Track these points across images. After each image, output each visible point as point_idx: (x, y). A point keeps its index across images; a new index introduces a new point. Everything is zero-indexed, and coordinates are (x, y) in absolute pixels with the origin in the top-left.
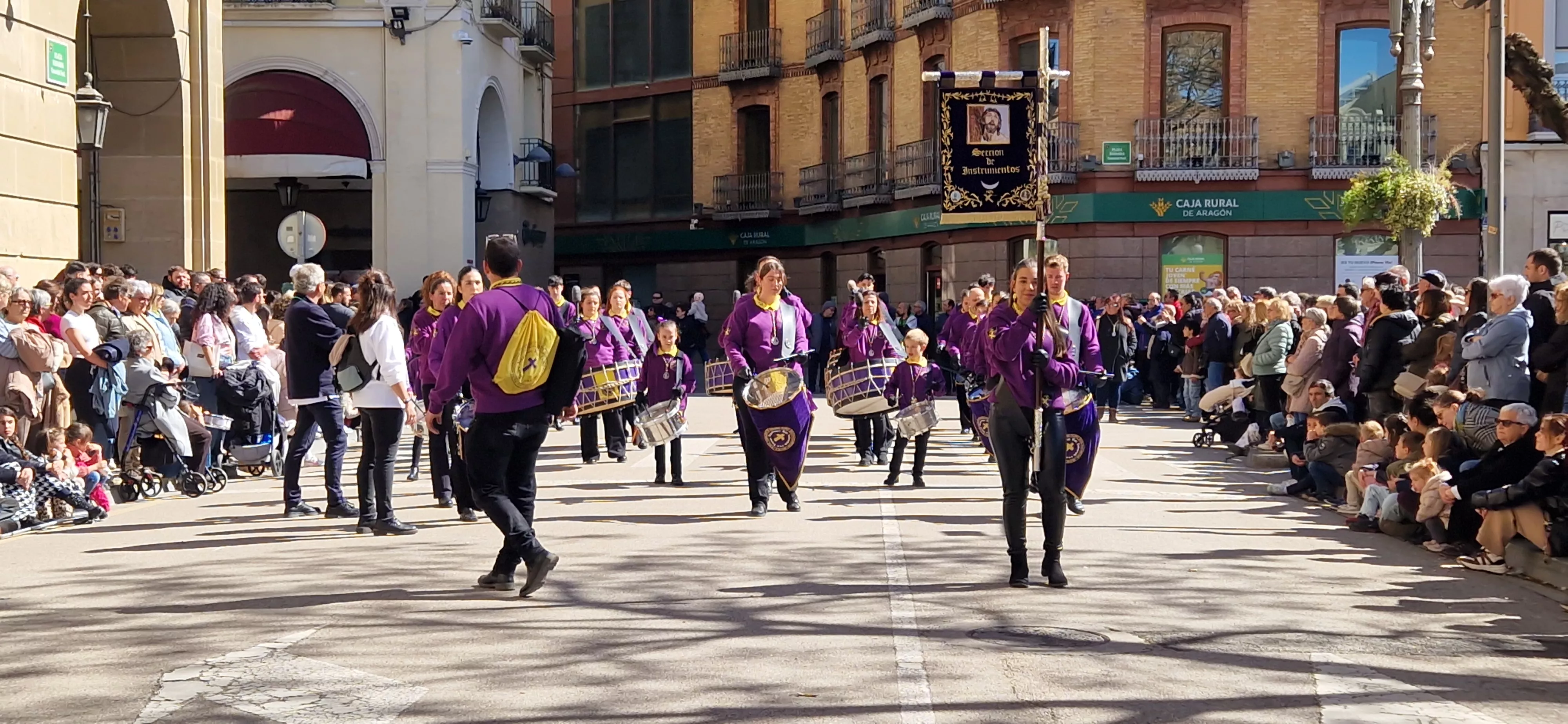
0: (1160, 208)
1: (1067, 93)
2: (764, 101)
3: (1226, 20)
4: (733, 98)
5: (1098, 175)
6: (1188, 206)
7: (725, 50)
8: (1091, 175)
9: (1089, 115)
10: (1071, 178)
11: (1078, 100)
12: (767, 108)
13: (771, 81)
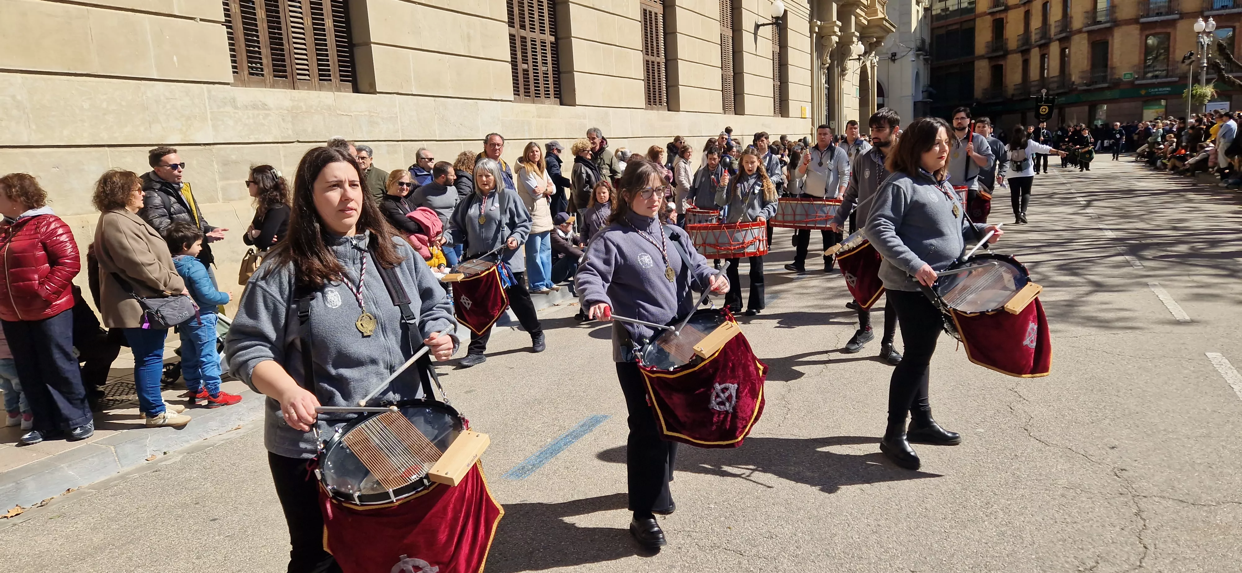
0: (1143, 92)
1: (1111, 58)
2: (1001, 63)
3: (1169, 30)
4: (990, 62)
5: (1121, 84)
6: (1153, 91)
7: (987, 47)
8: (1118, 84)
9: (1118, 64)
10: (1111, 85)
11: (1115, 60)
13: (1004, 56)
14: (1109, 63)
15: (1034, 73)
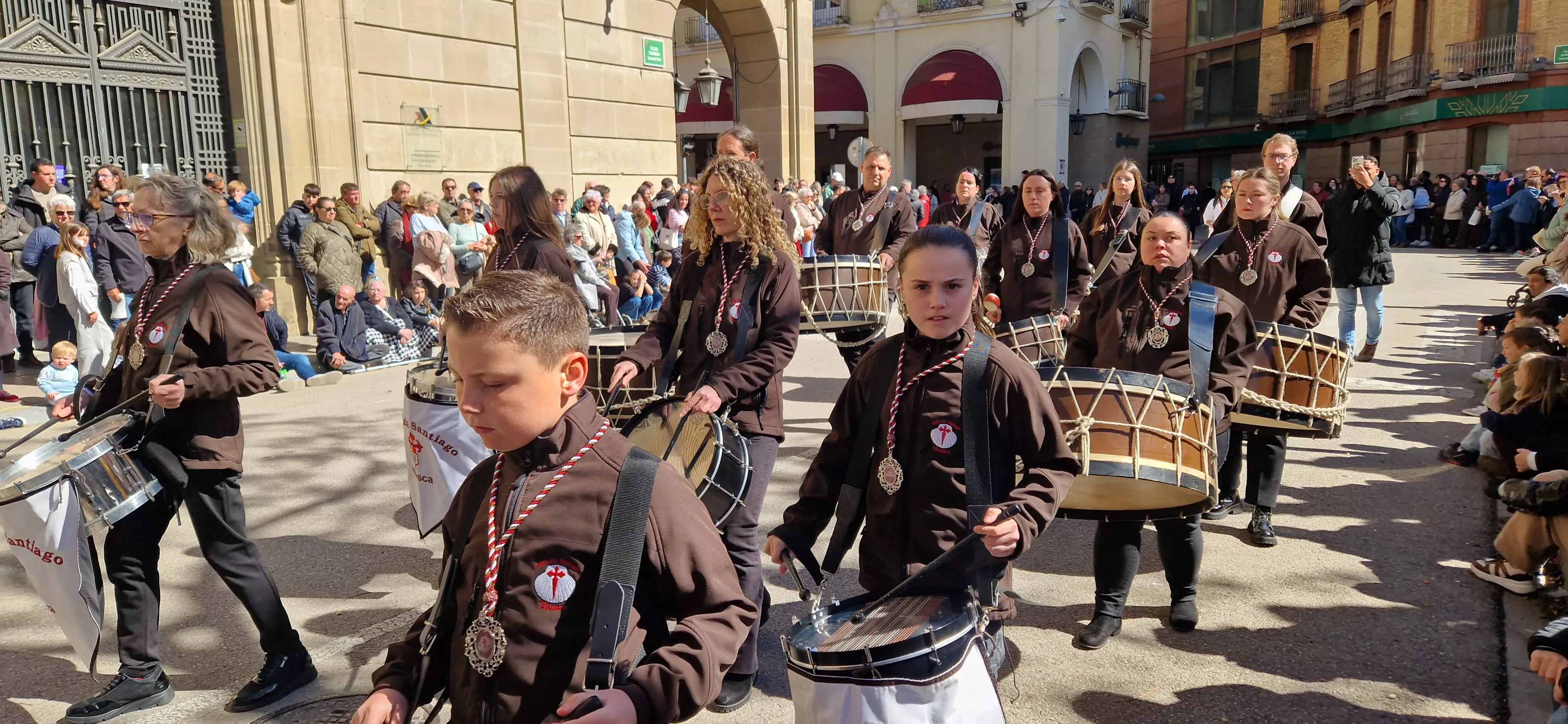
1: (1526, 10)
2: (1309, 40)
4: (1288, 40)
5: (1548, 73)
7: (1283, 8)
8: (1542, 73)
9: (1544, 24)
10: (1523, 77)
11: (1535, 14)
12: (1310, 45)
13: (1315, 26)
14: (1520, 22)
15: (1368, 60)
